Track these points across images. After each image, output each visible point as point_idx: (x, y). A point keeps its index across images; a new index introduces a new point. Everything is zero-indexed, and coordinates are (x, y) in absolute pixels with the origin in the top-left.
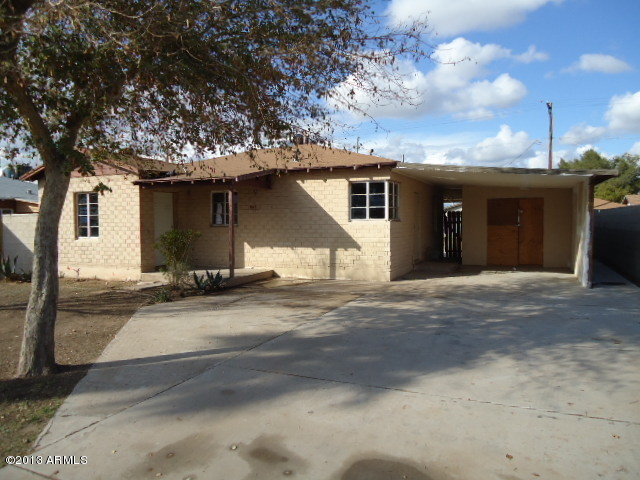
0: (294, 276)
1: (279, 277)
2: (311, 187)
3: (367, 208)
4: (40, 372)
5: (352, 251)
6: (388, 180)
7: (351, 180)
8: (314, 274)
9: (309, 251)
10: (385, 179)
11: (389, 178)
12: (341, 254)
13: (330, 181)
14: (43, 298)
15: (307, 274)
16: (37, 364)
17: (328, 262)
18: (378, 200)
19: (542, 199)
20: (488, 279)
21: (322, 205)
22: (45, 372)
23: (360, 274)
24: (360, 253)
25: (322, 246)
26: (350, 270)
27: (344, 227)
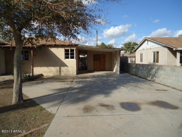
0: (48, 75)
1: (43, 75)
2: (53, 50)
3: (70, 56)
4: (20, 102)
5: (66, 67)
6: (75, 49)
7: (65, 48)
8: (55, 74)
9: (53, 68)
10: (74, 48)
11: (75, 48)
12: (62, 68)
13: (59, 49)
14: (19, 80)
15: (52, 74)
16: (19, 100)
17: (59, 70)
18: (72, 54)
19: (105, 55)
20: (96, 73)
21: (57, 55)
22: (22, 102)
23: (68, 73)
24: (68, 68)
25: (57, 66)
26: (65, 73)
27: (63, 61)
